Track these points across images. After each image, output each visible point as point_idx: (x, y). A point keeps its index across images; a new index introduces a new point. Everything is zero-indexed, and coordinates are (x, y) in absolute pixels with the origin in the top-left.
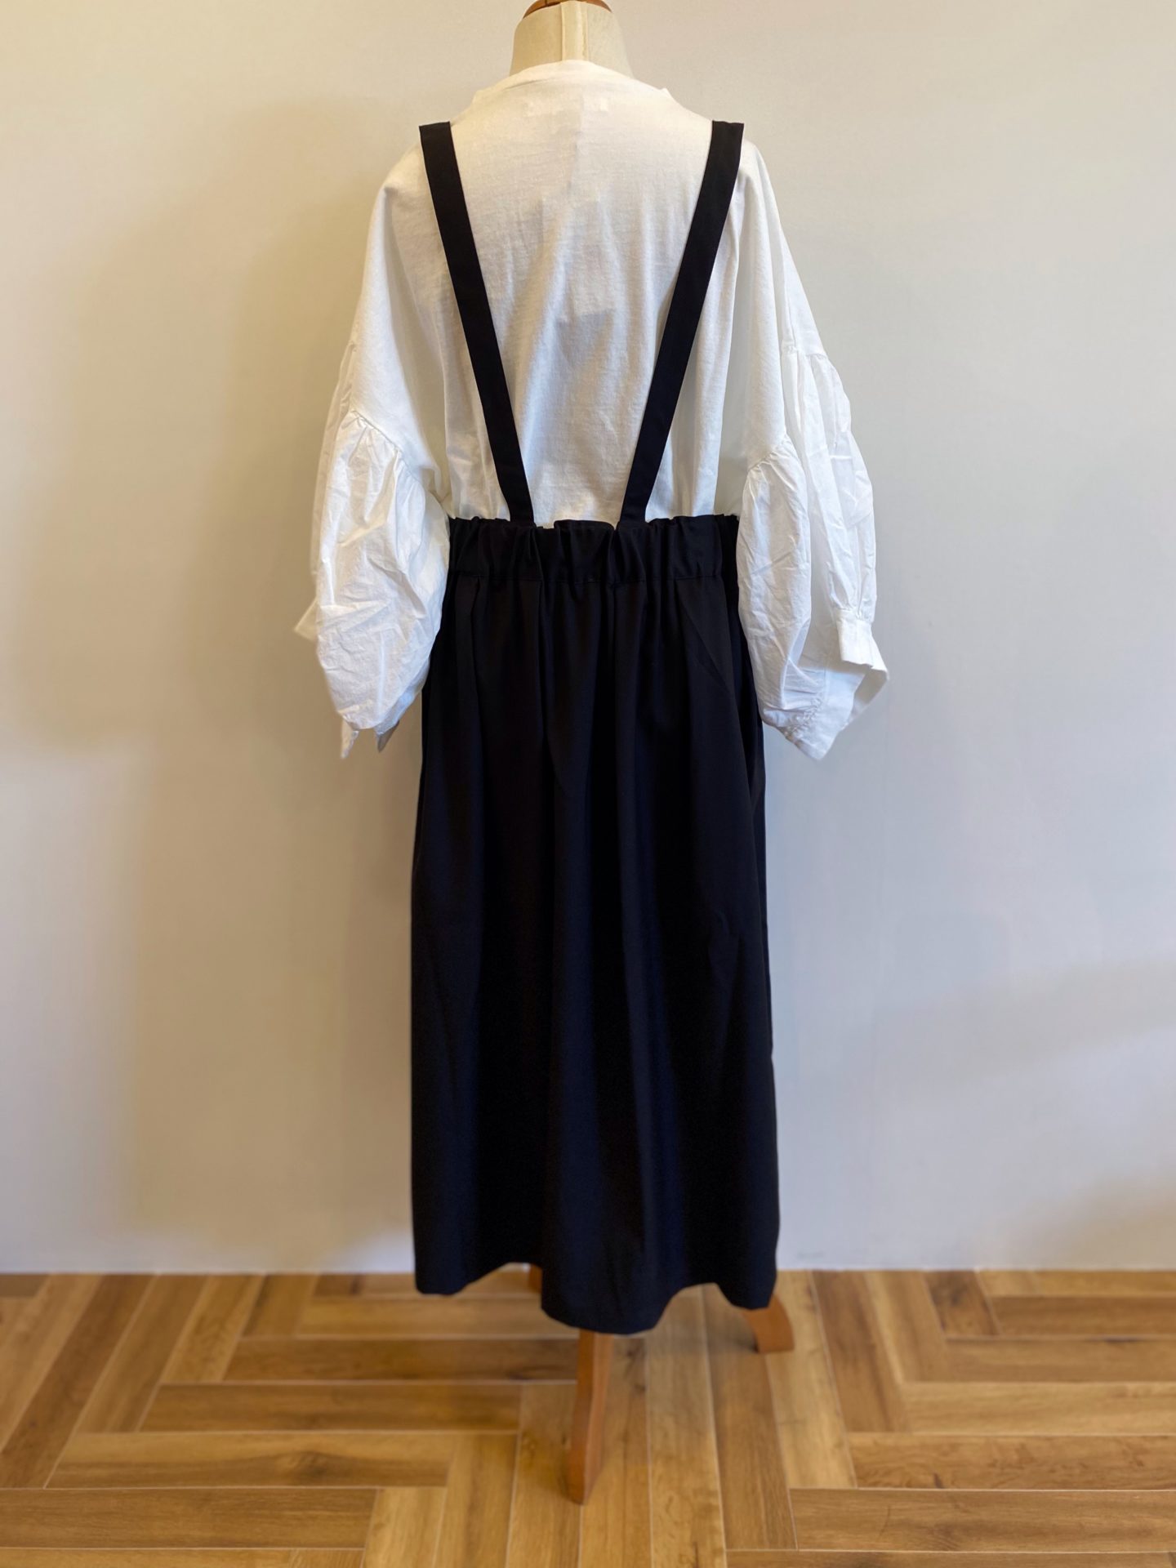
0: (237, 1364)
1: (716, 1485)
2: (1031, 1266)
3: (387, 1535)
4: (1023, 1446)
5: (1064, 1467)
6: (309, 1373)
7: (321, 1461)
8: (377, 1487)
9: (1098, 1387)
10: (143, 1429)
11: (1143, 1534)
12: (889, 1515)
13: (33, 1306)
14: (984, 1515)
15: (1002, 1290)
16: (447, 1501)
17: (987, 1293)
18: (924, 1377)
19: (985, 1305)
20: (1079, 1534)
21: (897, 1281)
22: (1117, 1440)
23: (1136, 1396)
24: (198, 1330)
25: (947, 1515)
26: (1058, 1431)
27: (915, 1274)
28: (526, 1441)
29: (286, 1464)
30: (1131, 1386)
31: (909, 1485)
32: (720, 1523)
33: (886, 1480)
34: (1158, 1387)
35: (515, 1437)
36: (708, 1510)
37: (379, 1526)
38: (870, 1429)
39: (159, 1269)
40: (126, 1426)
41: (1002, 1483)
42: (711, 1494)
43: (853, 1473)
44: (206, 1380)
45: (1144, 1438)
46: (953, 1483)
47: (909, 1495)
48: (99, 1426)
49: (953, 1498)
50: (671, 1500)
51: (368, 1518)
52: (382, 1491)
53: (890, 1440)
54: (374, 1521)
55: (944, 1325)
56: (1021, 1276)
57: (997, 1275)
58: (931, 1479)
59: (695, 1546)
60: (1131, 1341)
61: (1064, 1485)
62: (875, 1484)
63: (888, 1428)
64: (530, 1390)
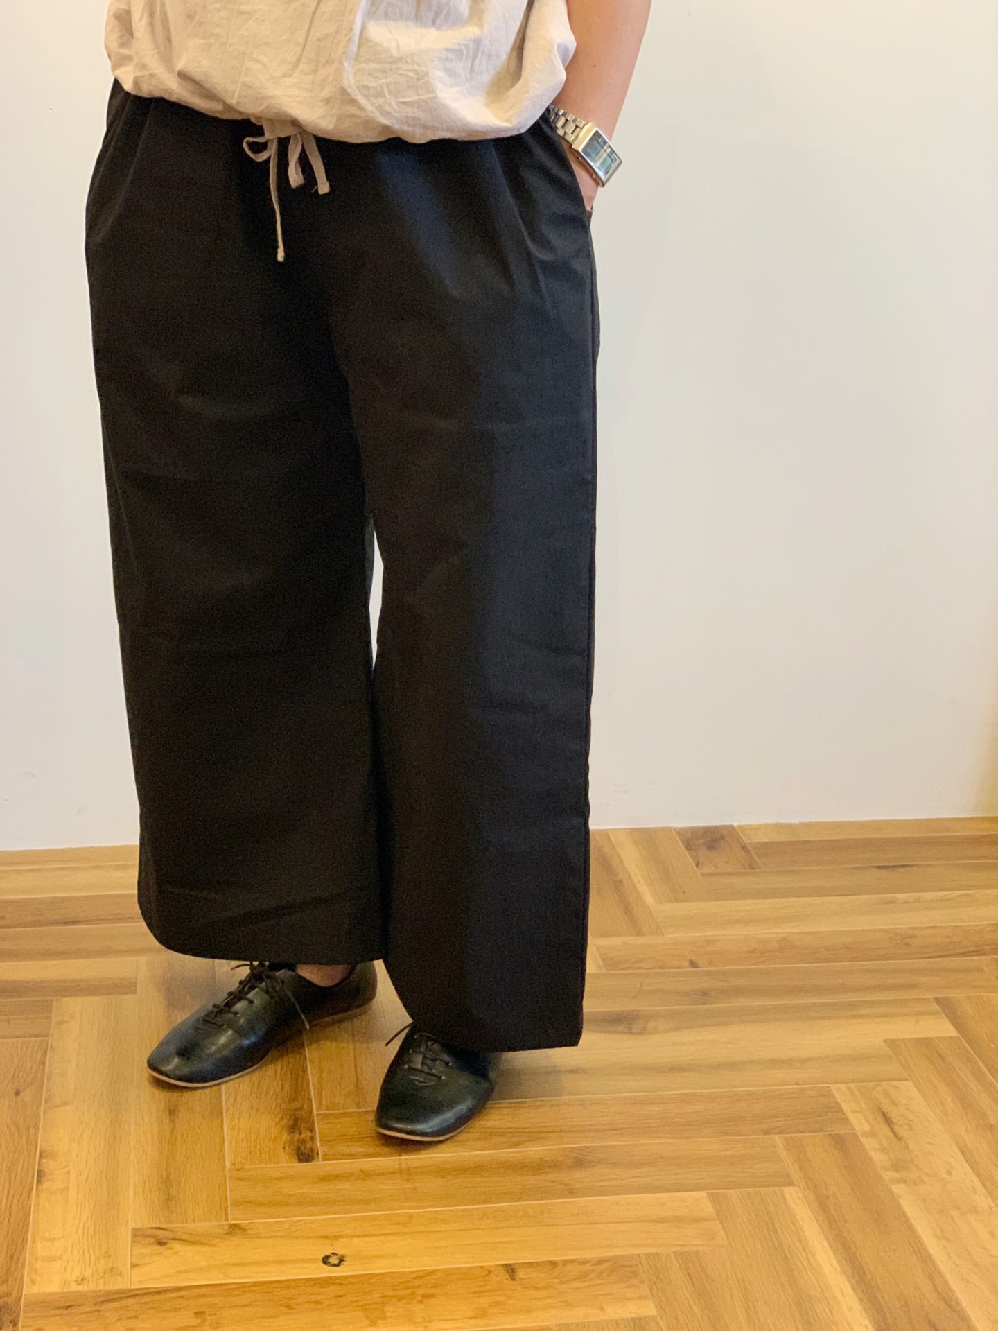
3: (72, 1029)
4: (784, 939)
5: (828, 950)
11: (907, 987)
12: (641, 986)
14: (744, 982)
15: (763, 838)
16: (139, 1003)
17: (747, 841)
18: (677, 901)
19: (744, 848)
20: (842, 989)
21: (644, 837)
22: (884, 931)
25: (705, 984)
26: (822, 927)
27: (664, 830)
30: (901, 897)
31: (660, 968)
33: (637, 965)
34: (930, 895)
38: (619, 935)
41: (764, 962)
43: (601, 963)
45: (914, 928)
46: (710, 964)
47: (662, 975)
49: (709, 974)
53: (640, 941)
55: (699, 863)
56: (784, 827)
57: (758, 828)
58: (686, 964)
60: (903, 866)
61: (828, 961)
62: (627, 968)
63: (639, 933)
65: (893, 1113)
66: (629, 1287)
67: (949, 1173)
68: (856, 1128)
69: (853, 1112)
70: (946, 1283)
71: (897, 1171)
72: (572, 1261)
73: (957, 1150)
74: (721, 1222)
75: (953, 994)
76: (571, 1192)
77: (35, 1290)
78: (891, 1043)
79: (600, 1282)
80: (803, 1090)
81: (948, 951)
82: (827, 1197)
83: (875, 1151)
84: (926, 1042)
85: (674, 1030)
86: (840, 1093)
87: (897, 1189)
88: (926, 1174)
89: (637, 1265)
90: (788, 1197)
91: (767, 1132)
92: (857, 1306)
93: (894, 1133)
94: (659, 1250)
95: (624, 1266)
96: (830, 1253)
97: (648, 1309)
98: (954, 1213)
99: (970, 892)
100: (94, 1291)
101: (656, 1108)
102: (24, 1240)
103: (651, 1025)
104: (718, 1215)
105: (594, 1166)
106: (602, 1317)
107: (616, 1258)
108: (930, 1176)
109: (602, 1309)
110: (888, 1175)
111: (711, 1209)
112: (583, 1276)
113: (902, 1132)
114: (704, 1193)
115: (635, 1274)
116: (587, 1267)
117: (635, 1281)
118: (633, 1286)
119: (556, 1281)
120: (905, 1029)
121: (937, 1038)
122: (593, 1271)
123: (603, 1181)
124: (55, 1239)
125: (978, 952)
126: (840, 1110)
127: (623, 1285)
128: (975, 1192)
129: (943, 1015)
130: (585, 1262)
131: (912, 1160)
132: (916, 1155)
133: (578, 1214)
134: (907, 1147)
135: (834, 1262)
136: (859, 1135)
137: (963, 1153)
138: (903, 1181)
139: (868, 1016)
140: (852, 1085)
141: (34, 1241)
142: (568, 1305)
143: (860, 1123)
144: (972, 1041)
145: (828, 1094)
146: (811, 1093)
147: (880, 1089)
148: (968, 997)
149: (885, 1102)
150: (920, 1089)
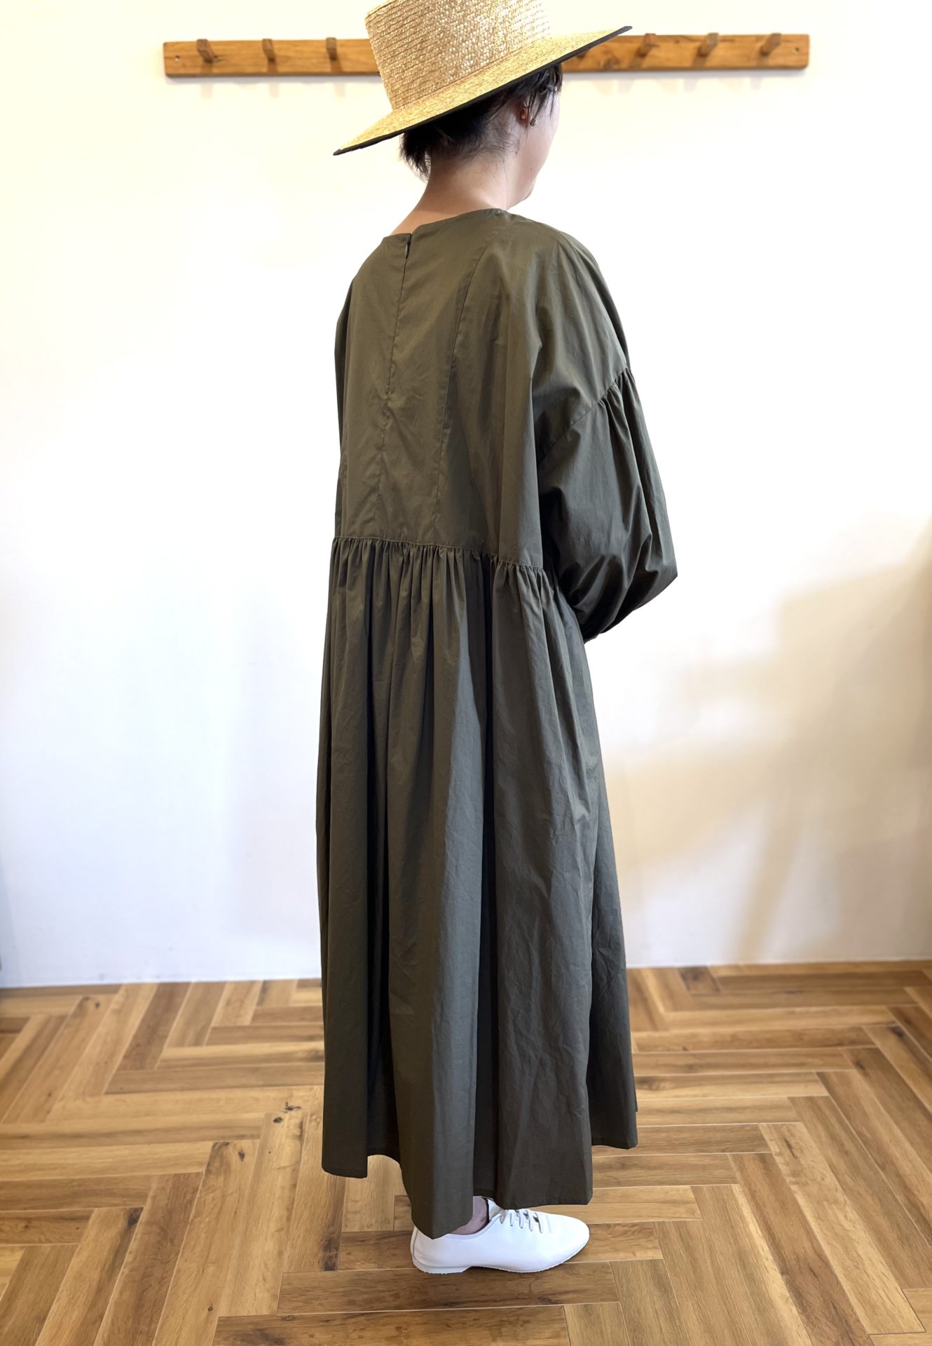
0: (256, 1017)
2: (741, 963)
6: (303, 1019)
9: (779, 1011)
10: (208, 1044)
11: (801, 1065)
12: (657, 1062)
13: (118, 998)
14: (711, 1060)
15: (724, 973)
17: (715, 975)
18: (676, 1010)
19: (713, 980)
20: (766, 1066)
21: (661, 973)
22: (789, 1031)
23: (801, 1013)
24: (228, 1003)
25: (691, 1061)
26: (755, 1028)
27: (671, 969)
29: (300, 1055)
30: (798, 1010)
31: (668, 1050)
33: (654, 1049)
34: (813, 1009)
38: (646, 1030)
39: (194, 980)
40: (197, 1042)
44: (239, 1024)
45: (804, 1029)
46: (694, 1049)
47: (669, 1055)
48: (181, 1043)
49: (694, 1055)
53: (656, 1034)
55: (688, 988)
56: (737, 967)
57: (720, 967)
58: (681, 1048)
60: (801, 991)
61: (756, 1048)
62: (650, 1051)
63: (656, 1030)
65: (792, 1142)
66: (650, 1241)
67: (823, 1179)
68: (773, 1150)
69: (771, 1140)
70: (820, 1246)
71: (794, 1177)
72: (619, 1225)
73: (828, 1166)
74: (698, 1205)
75: (826, 1070)
76: (619, 1183)
77: (348, 1230)
78: (792, 1100)
79: (633, 1237)
80: (743, 1126)
81: (824, 1043)
82: (756, 1191)
83: (782, 1163)
84: (810, 1100)
85: (674, 1088)
86: (763, 1127)
87: (794, 1188)
88: (810, 1179)
89: (652, 1229)
90: (734, 1191)
91: (723, 1151)
92: (770, 1257)
93: (793, 1154)
94: (666, 1220)
95: (645, 1229)
96: (757, 1225)
97: (658, 1255)
98: (825, 1203)
99: (835, 1007)
100: (376, 1232)
101: (664, 1135)
102: (342, 1201)
103: (662, 1085)
104: (696, 1200)
105: (631, 1168)
106: (634, 1259)
107: (642, 1224)
108: (812, 1181)
109: (634, 1254)
110: (789, 1179)
111: (693, 1196)
112: (625, 1233)
113: (797, 1153)
114: (688, 1187)
115: (652, 1233)
116: (626, 1228)
117: (652, 1238)
118: (651, 1241)
119: (610, 1236)
120: (800, 1091)
121: (818, 1097)
122: (630, 1230)
123: (635, 1177)
124: (357, 1201)
125: (840, 1044)
126: (763, 1139)
127: (645, 1240)
128: (836, 1191)
129: (820, 1083)
130: (624, 1226)
131: (802, 1171)
132: (805, 1168)
133: (621, 1197)
134: (799, 1163)
135: (760, 1232)
136: (773, 1154)
137: (830, 1166)
138: (796, 1183)
139: (780, 1083)
140: (770, 1124)
141: (347, 1203)
142: (617, 1250)
143: (774, 1147)
144: (836, 1099)
145: (756, 1128)
146: (748, 1128)
147: (785, 1127)
148: (835, 1073)
149: (787, 1134)
150: (807, 1127)
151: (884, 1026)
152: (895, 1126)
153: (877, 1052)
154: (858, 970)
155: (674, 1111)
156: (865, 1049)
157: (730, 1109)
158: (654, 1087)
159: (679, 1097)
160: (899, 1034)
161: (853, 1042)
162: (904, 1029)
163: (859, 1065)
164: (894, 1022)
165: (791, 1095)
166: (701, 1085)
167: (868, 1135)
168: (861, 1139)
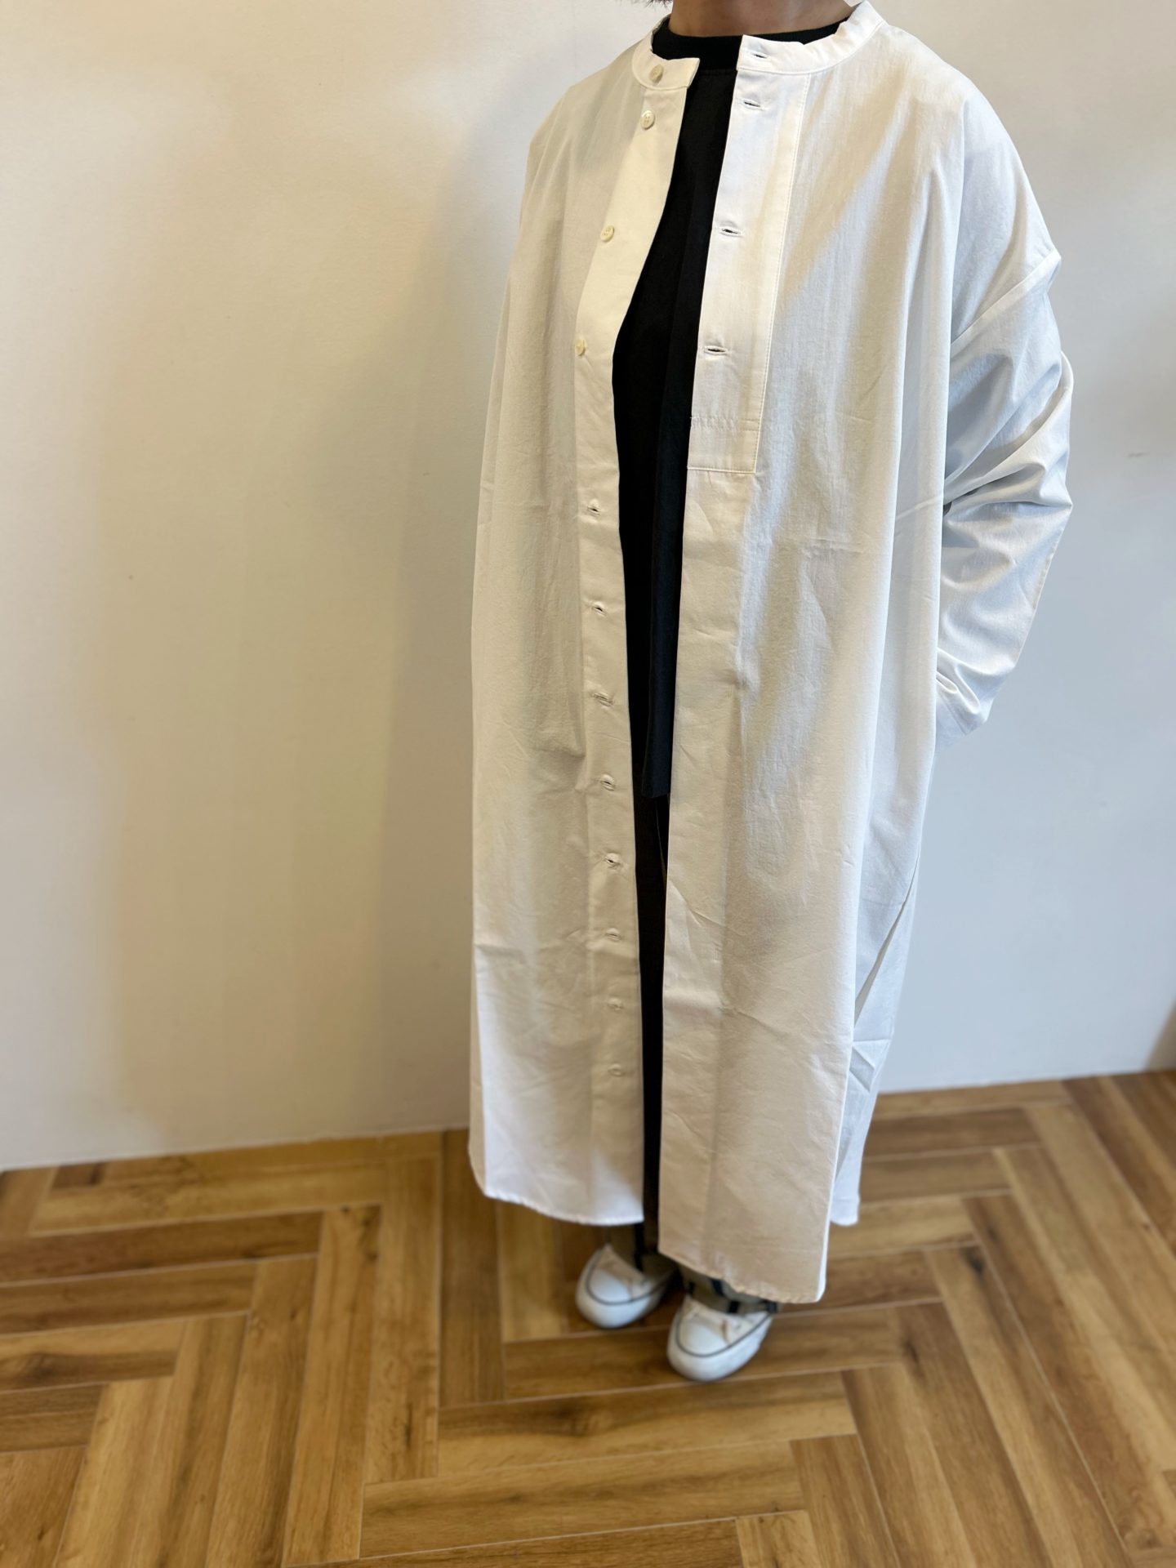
1: (435, 1346)
3: (110, 1430)
6: (41, 1272)
7: (48, 1362)
8: (104, 1383)
11: (819, 1354)
16: (173, 1390)
28: (256, 1321)
29: (13, 1368)
32: (434, 1383)
35: (245, 1318)
36: (425, 1371)
37: (104, 1421)
42: (429, 1355)
50: (391, 1365)
51: (93, 1414)
52: (107, 1386)
54: (98, 1417)
59: (410, 1407)
64: (263, 1265)
75: (860, 1365)
78: (797, 1446)
80: (710, 1528)
84: (826, 1444)
85: (614, 1427)
86: (743, 1526)
99: (887, 1204)
103: (594, 1419)
120: (812, 1423)
121: (840, 1438)
125: (884, 1298)
129: (845, 1401)
139: (784, 1402)
140: (755, 1517)
144: (868, 1444)
145: (730, 1534)
146: (718, 1532)
147: (778, 1525)
148: (871, 1370)
149: (780, 1544)
150: (814, 1524)
151: (955, 1245)
152: (955, 1514)
153: (938, 1314)
154: (926, 1111)
155: (604, 1493)
156: (921, 1306)
157: (695, 1481)
158: (579, 1428)
159: (614, 1451)
160: (977, 1266)
161: (907, 1290)
162: (986, 1254)
163: (911, 1350)
164: (969, 1237)
165: (798, 1437)
166: (655, 1417)
167: (910, 1539)
168: (898, 1551)
